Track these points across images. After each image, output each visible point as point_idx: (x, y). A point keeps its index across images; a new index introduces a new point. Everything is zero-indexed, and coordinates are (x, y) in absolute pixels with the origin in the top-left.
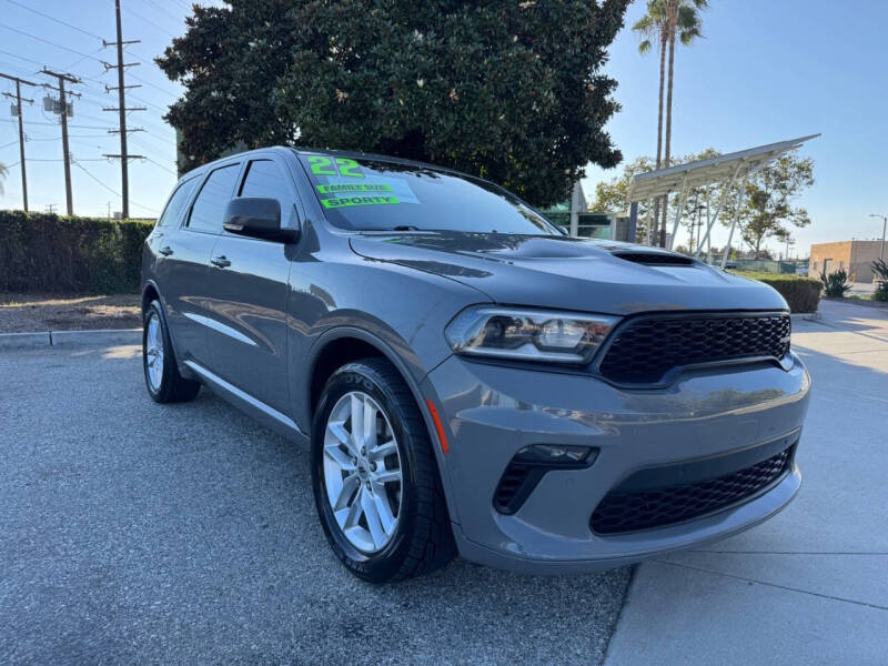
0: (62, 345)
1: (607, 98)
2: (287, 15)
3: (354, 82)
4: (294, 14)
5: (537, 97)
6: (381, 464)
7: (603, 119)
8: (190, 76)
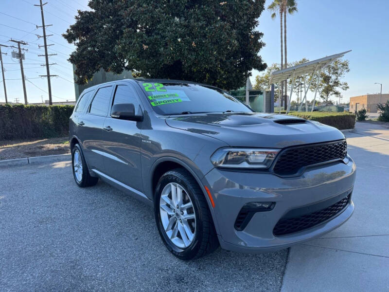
0: (33, 163)
1: (259, 41)
2: (119, 13)
3: (150, 41)
4: (122, 13)
5: (230, 43)
6: (185, 212)
7: (258, 50)
8: (78, 41)
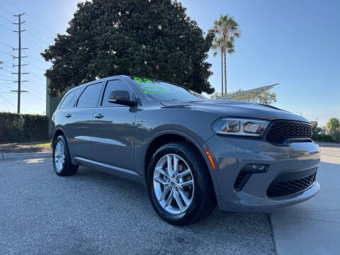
0: (8, 159)
1: (208, 70)
2: (94, 38)
3: (121, 62)
4: (96, 38)
5: (187, 69)
6: (181, 180)
7: (207, 77)
8: (54, 60)
